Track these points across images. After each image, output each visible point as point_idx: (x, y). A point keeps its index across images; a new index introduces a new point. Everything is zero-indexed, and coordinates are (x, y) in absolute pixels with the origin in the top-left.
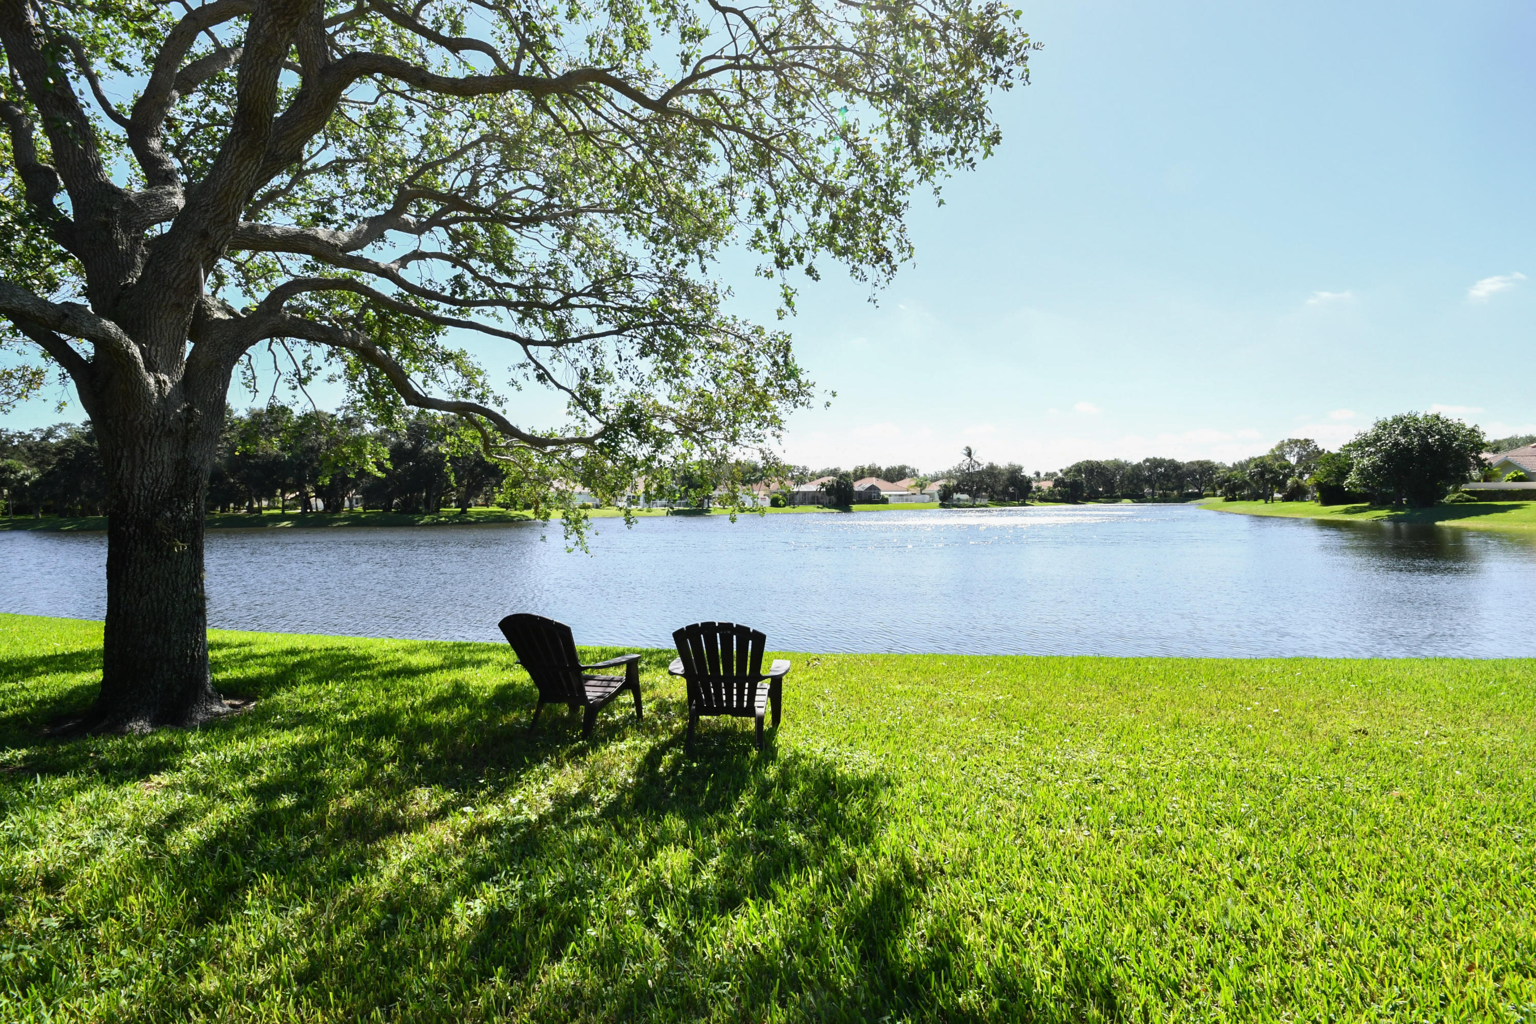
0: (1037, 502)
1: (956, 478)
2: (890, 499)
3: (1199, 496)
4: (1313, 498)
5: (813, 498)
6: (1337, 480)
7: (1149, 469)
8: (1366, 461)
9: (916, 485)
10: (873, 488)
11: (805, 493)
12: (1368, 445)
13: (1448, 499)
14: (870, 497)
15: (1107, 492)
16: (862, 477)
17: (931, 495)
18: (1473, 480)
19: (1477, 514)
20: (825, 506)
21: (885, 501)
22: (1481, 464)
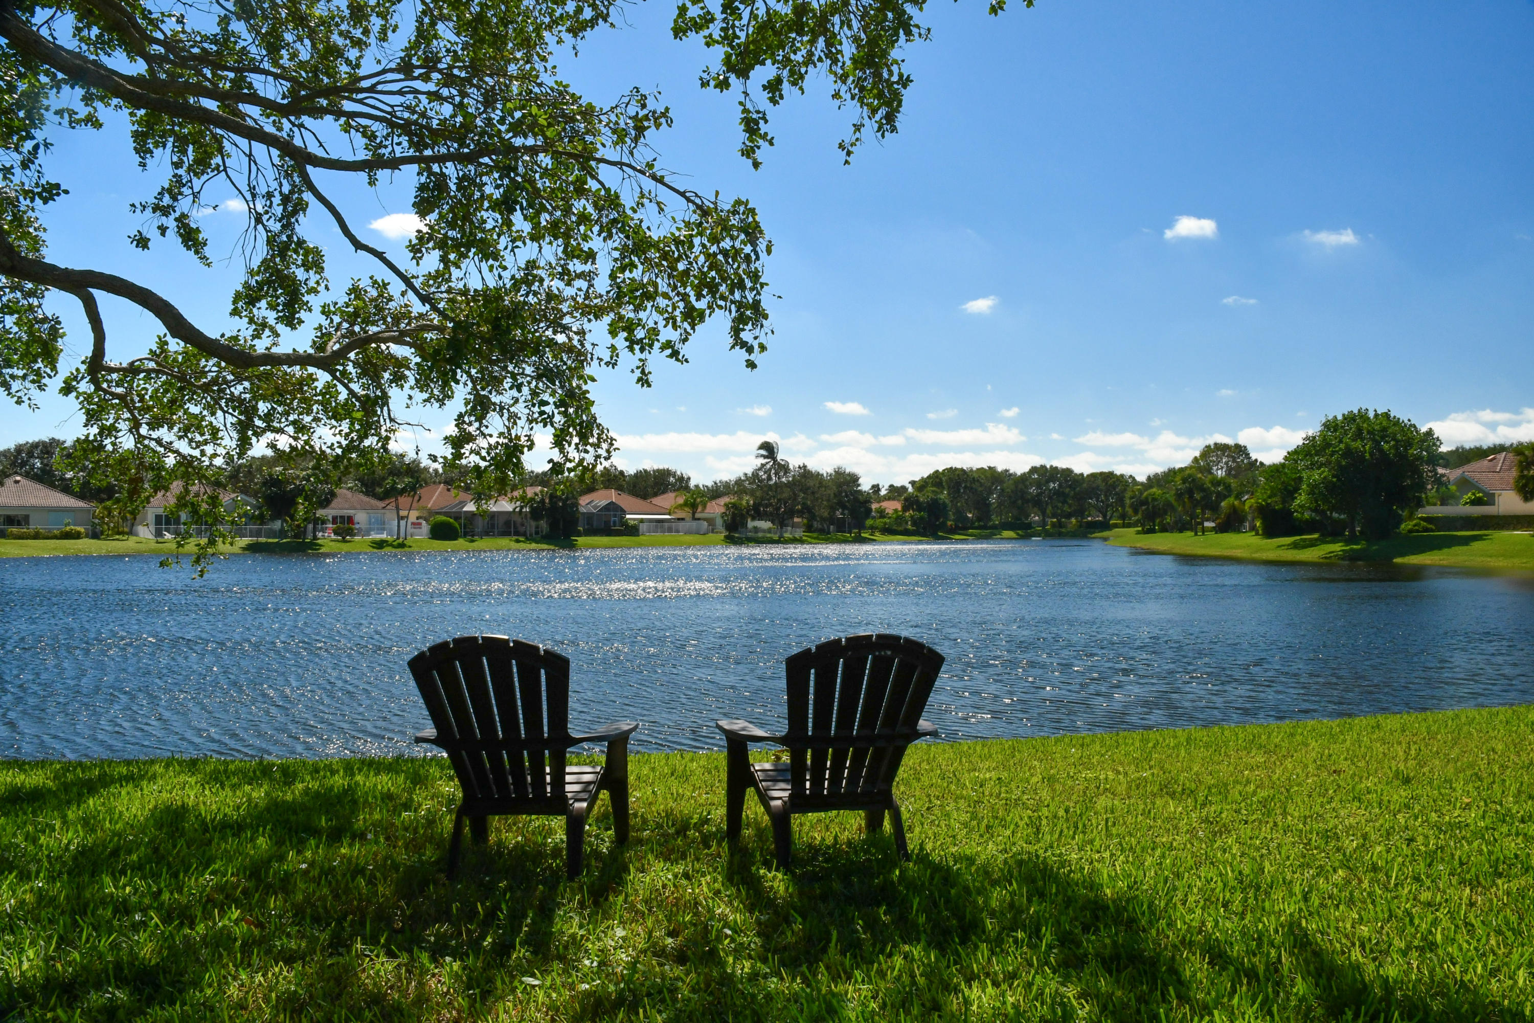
0: (878, 536)
1: (752, 493)
2: (643, 527)
3: (1105, 526)
4: (1253, 528)
5: (507, 523)
6: (1284, 502)
7: (1039, 484)
8: (1316, 476)
9: (686, 504)
10: (612, 507)
11: (493, 515)
12: (1317, 453)
13: (1405, 527)
14: (607, 523)
15: (979, 520)
16: (591, 490)
17: (711, 521)
18: (1429, 504)
19: (1439, 547)
20: (529, 539)
21: (632, 530)
22: (1439, 481)
